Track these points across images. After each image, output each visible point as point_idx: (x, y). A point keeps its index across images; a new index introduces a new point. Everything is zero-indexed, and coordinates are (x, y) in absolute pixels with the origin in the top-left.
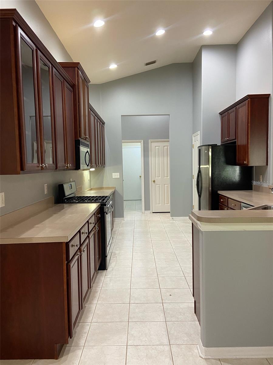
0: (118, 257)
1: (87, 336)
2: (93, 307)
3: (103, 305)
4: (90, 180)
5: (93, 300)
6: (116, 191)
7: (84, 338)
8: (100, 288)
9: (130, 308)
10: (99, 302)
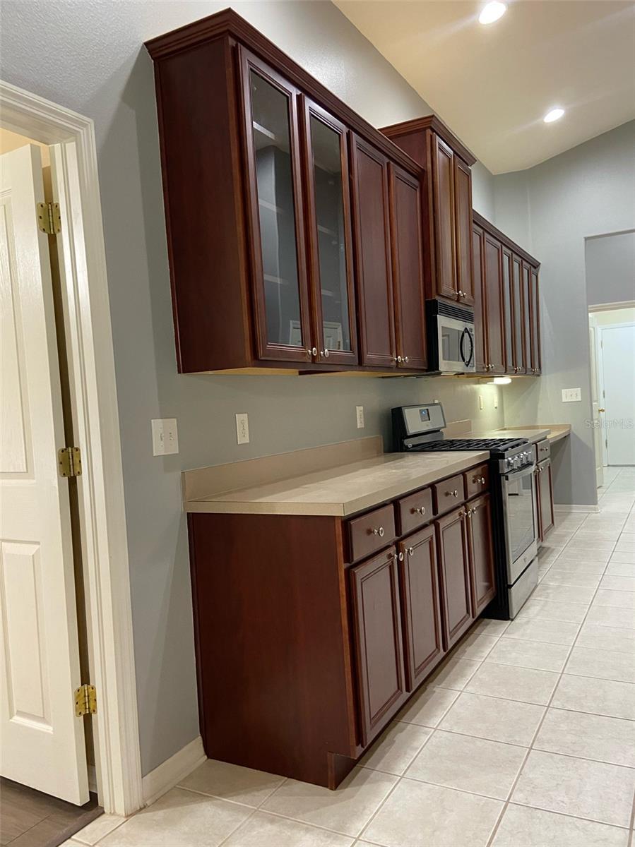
0: (551, 595)
1: (416, 757)
2: (452, 697)
3: (478, 697)
4: (501, 408)
5: (455, 680)
6: (571, 435)
7: (408, 758)
8: (481, 657)
9: (546, 717)
10: (469, 689)
